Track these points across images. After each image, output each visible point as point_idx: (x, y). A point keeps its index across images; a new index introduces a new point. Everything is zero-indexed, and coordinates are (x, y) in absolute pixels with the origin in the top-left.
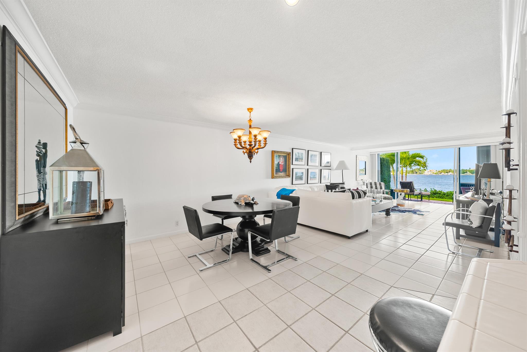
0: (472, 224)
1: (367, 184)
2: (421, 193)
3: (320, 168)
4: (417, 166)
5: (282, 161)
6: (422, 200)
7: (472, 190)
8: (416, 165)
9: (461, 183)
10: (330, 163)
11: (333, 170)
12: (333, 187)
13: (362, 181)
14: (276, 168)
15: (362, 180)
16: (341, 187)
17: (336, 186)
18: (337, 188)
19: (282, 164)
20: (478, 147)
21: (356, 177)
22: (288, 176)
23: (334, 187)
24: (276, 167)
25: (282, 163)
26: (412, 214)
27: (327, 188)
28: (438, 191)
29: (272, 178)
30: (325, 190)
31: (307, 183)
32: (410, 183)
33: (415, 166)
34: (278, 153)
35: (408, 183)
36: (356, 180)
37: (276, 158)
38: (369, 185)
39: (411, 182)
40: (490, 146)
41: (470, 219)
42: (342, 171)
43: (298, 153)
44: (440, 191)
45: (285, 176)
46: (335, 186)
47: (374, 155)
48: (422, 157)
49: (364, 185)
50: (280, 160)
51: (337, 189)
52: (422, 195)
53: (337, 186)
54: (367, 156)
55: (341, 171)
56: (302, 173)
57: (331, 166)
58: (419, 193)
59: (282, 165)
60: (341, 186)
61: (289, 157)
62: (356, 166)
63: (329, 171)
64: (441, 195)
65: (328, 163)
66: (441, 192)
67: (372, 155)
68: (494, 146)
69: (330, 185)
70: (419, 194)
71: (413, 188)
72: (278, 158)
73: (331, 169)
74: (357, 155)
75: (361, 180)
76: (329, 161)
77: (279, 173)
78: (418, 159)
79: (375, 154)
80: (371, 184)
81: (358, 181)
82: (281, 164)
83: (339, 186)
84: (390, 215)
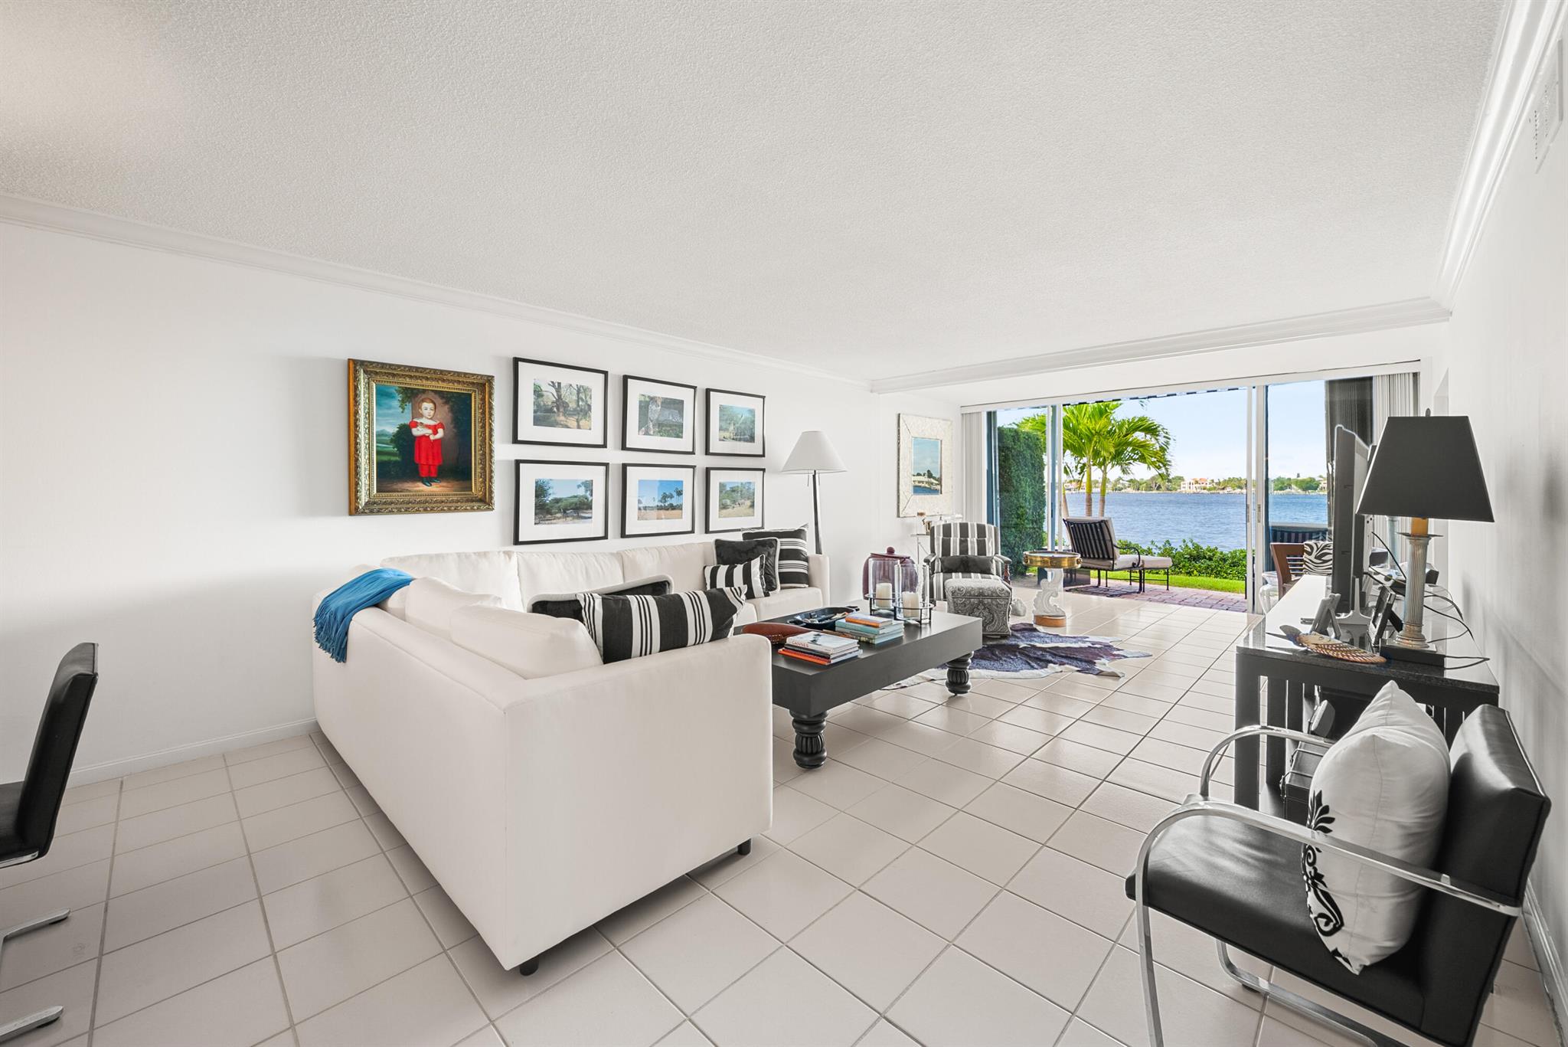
0: (1336, 929)
2: (1141, 563)
3: (703, 461)
4: (1137, 462)
5: (432, 423)
6: (1141, 589)
8: (1135, 460)
9: (1270, 524)
11: (773, 472)
12: (740, 552)
13: (923, 518)
14: (385, 458)
15: (921, 514)
16: (781, 550)
17: (760, 548)
19: (432, 438)
20: (1331, 384)
21: (898, 502)
22: (482, 500)
23: (747, 553)
24: (378, 453)
25: (435, 432)
26: (1073, 671)
27: (719, 555)
28: (1205, 548)
29: (351, 514)
30: (704, 569)
31: (623, 535)
32: (1100, 525)
33: (1131, 461)
34: (394, 375)
35: (1093, 525)
36: (898, 516)
37: (385, 401)
38: (939, 535)
39: (1102, 521)
40: (1371, 378)
41: (1318, 877)
42: (814, 476)
43: (558, 387)
44: (1210, 551)
45: (458, 501)
46: (755, 548)
47: (975, 417)
48: (1152, 430)
50: (422, 416)
52: (1143, 569)
53: (763, 544)
54: (947, 419)
55: (804, 480)
56: (588, 485)
57: (763, 456)
58: (1134, 564)
59: (435, 441)
60: (783, 544)
61: (483, 399)
62: (899, 460)
63: (751, 477)
64: (1213, 564)
66: (1213, 551)
67: (967, 417)
68: (1386, 380)
69: (739, 540)
70: (1130, 565)
71: (1109, 544)
72: (396, 403)
73: (763, 470)
74: (899, 414)
75: (918, 514)
77: (408, 485)
78: (1139, 436)
79: (979, 413)
80: (964, 528)
81: (908, 520)
82: (425, 437)
83: (772, 545)
84: (968, 687)
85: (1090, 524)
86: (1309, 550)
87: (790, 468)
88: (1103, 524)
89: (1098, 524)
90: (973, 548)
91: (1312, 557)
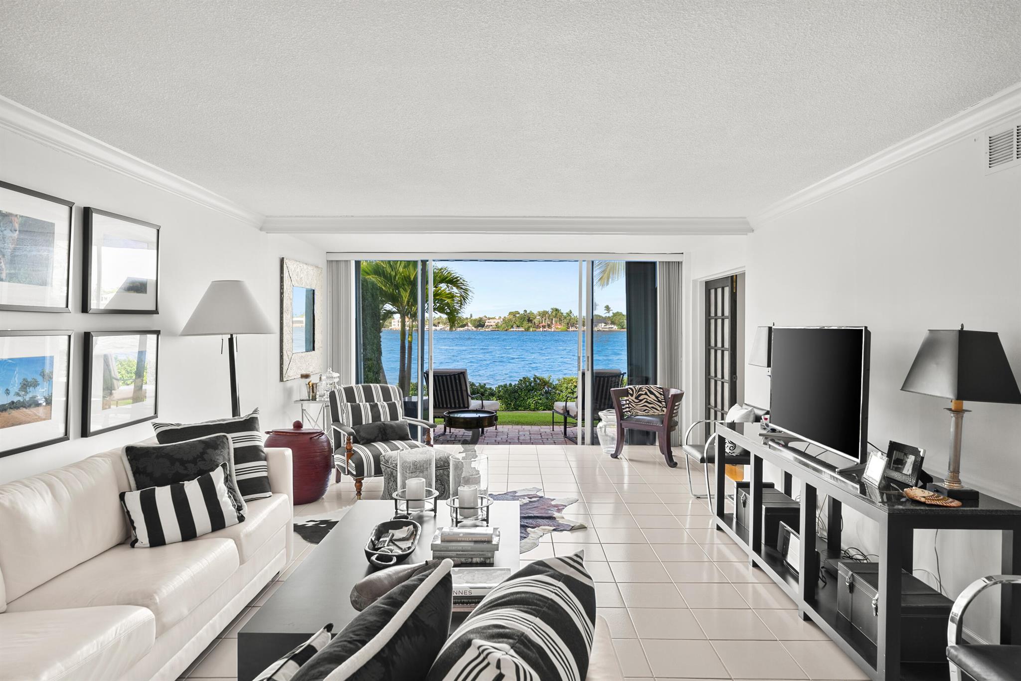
1: (332, 396)
3: (80, 323)
7: (632, 395)
9: (594, 371)
10: (151, 289)
11: (172, 334)
12: (183, 462)
13: (308, 380)
15: (306, 376)
16: (235, 449)
17: (209, 451)
18: (217, 466)
21: (281, 364)
23: (194, 461)
27: (136, 472)
30: (122, 496)
38: (341, 401)
39: (462, 370)
40: (654, 263)
42: (231, 341)
46: (203, 453)
47: (342, 265)
49: (314, 399)
51: (220, 470)
54: (317, 267)
55: (217, 343)
57: (156, 312)
60: (234, 441)
63: (143, 344)
65: (138, 288)
67: (334, 266)
69: (154, 442)
71: (464, 390)
73: (157, 333)
74: (282, 259)
75: (302, 376)
76: (147, 275)
78: (444, 287)
79: (347, 262)
85: (450, 376)
86: (631, 392)
87: (194, 329)
88: (461, 376)
89: (457, 376)
90: (385, 413)
91: (633, 398)
